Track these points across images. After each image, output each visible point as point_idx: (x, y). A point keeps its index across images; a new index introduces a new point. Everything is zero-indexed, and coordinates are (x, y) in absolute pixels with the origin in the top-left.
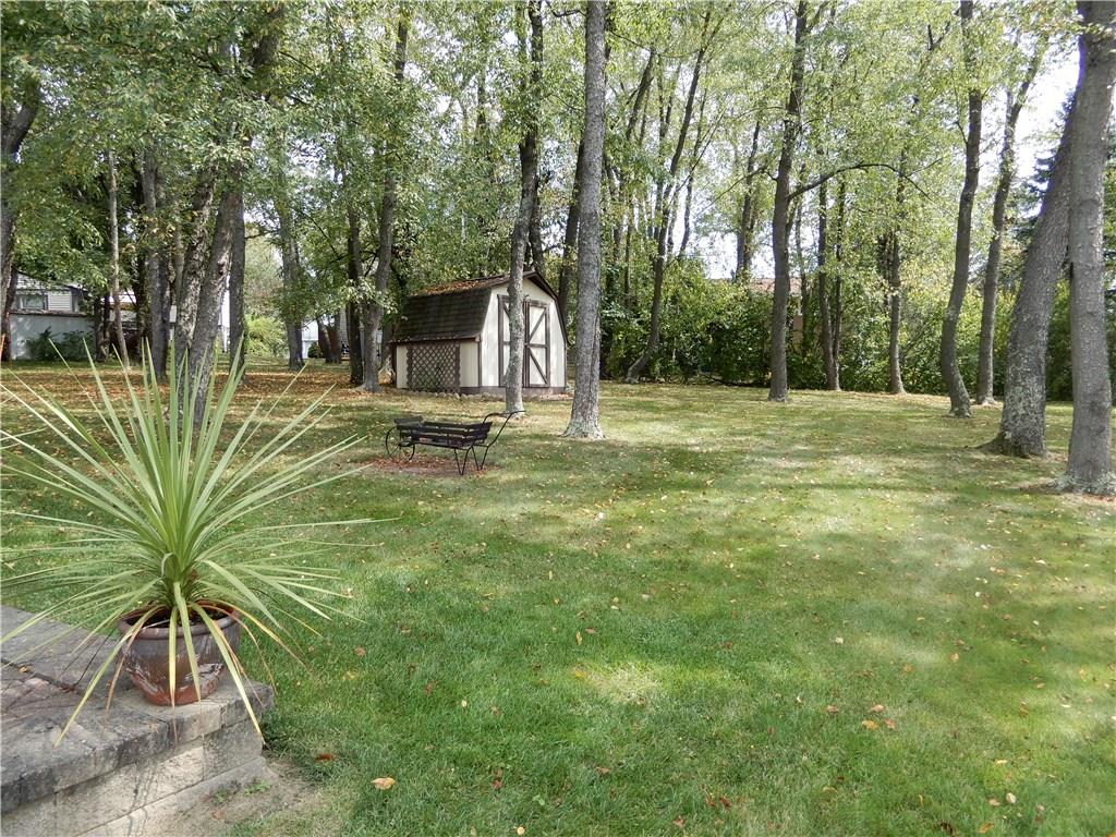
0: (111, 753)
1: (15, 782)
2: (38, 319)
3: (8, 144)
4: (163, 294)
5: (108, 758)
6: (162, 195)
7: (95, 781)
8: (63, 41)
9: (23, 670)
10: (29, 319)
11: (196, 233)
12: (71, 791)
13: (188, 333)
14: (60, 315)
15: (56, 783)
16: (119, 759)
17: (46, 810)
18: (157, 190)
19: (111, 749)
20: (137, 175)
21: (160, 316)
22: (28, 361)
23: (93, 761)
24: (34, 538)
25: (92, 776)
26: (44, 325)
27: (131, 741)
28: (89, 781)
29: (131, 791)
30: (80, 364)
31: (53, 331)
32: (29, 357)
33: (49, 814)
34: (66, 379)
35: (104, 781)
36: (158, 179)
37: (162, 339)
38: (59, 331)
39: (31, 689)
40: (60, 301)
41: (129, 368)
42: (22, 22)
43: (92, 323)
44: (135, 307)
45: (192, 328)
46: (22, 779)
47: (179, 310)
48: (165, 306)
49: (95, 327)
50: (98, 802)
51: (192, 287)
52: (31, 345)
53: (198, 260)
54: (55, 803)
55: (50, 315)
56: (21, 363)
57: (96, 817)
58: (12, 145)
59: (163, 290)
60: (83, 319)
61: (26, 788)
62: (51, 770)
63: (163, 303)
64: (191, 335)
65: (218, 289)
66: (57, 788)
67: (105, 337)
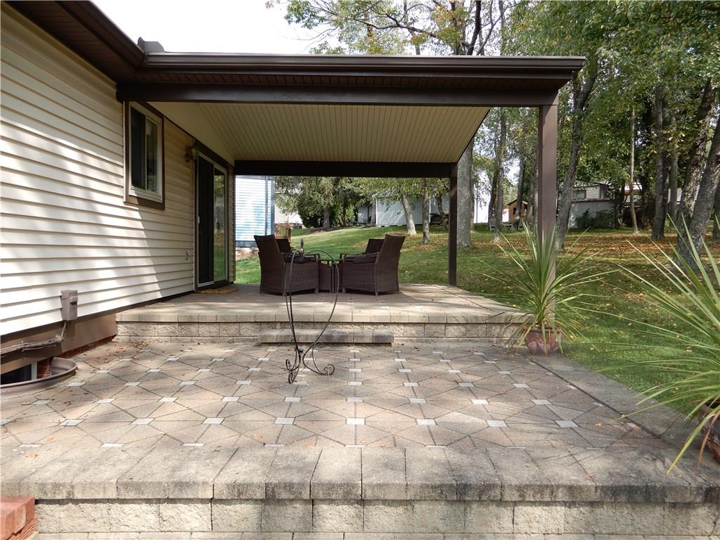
0: (701, 491)
1: (644, 487)
2: (582, 204)
3: (579, 103)
4: (664, 181)
5: (698, 494)
6: (667, 115)
7: (689, 505)
8: (626, 30)
9: (623, 416)
10: (578, 205)
11: (699, 136)
12: (674, 505)
13: (689, 206)
14: (595, 201)
15: (667, 497)
16: (706, 497)
17: (658, 511)
18: (663, 112)
19: (701, 488)
20: (648, 105)
21: (661, 197)
22: (575, 229)
23: (689, 492)
24: (601, 335)
25: (688, 501)
26: (585, 207)
27: (715, 488)
28: (685, 503)
29: (711, 522)
30: (605, 230)
31: (590, 211)
32: (576, 227)
33: (660, 514)
34: (600, 239)
35: (694, 508)
36: (665, 105)
37: (662, 212)
38: (593, 211)
39: (631, 430)
40: (593, 193)
41: (637, 232)
42: (602, 27)
43: (613, 205)
44: (641, 193)
45: (693, 203)
46: (647, 486)
47: (684, 192)
48: (665, 190)
49: (615, 207)
50: (690, 520)
51: (694, 174)
52: (578, 220)
53: (700, 155)
54: (664, 509)
55: (589, 201)
56: (572, 230)
57: (688, 529)
58: (581, 104)
59: (664, 179)
60: (608, 203)
61: (649, 493)
62: (664, 488)
63: (664, 187)
64: (692, 208)
65: (716, 173)
66: (667, 500)
67: (621, 213)
